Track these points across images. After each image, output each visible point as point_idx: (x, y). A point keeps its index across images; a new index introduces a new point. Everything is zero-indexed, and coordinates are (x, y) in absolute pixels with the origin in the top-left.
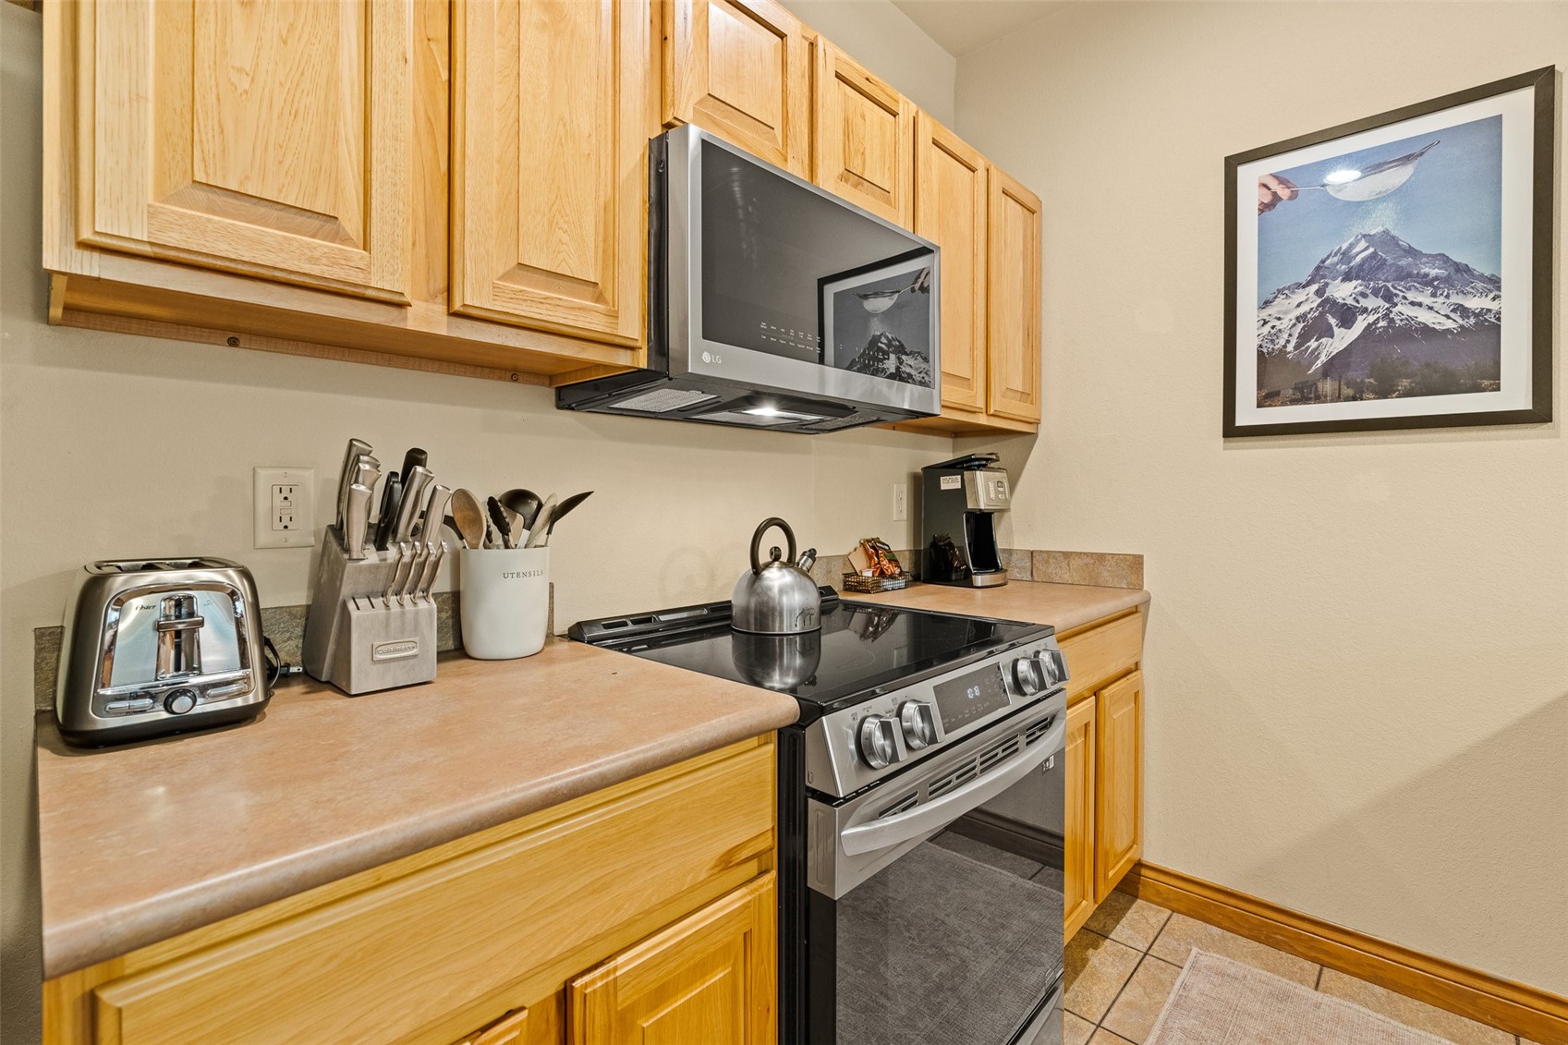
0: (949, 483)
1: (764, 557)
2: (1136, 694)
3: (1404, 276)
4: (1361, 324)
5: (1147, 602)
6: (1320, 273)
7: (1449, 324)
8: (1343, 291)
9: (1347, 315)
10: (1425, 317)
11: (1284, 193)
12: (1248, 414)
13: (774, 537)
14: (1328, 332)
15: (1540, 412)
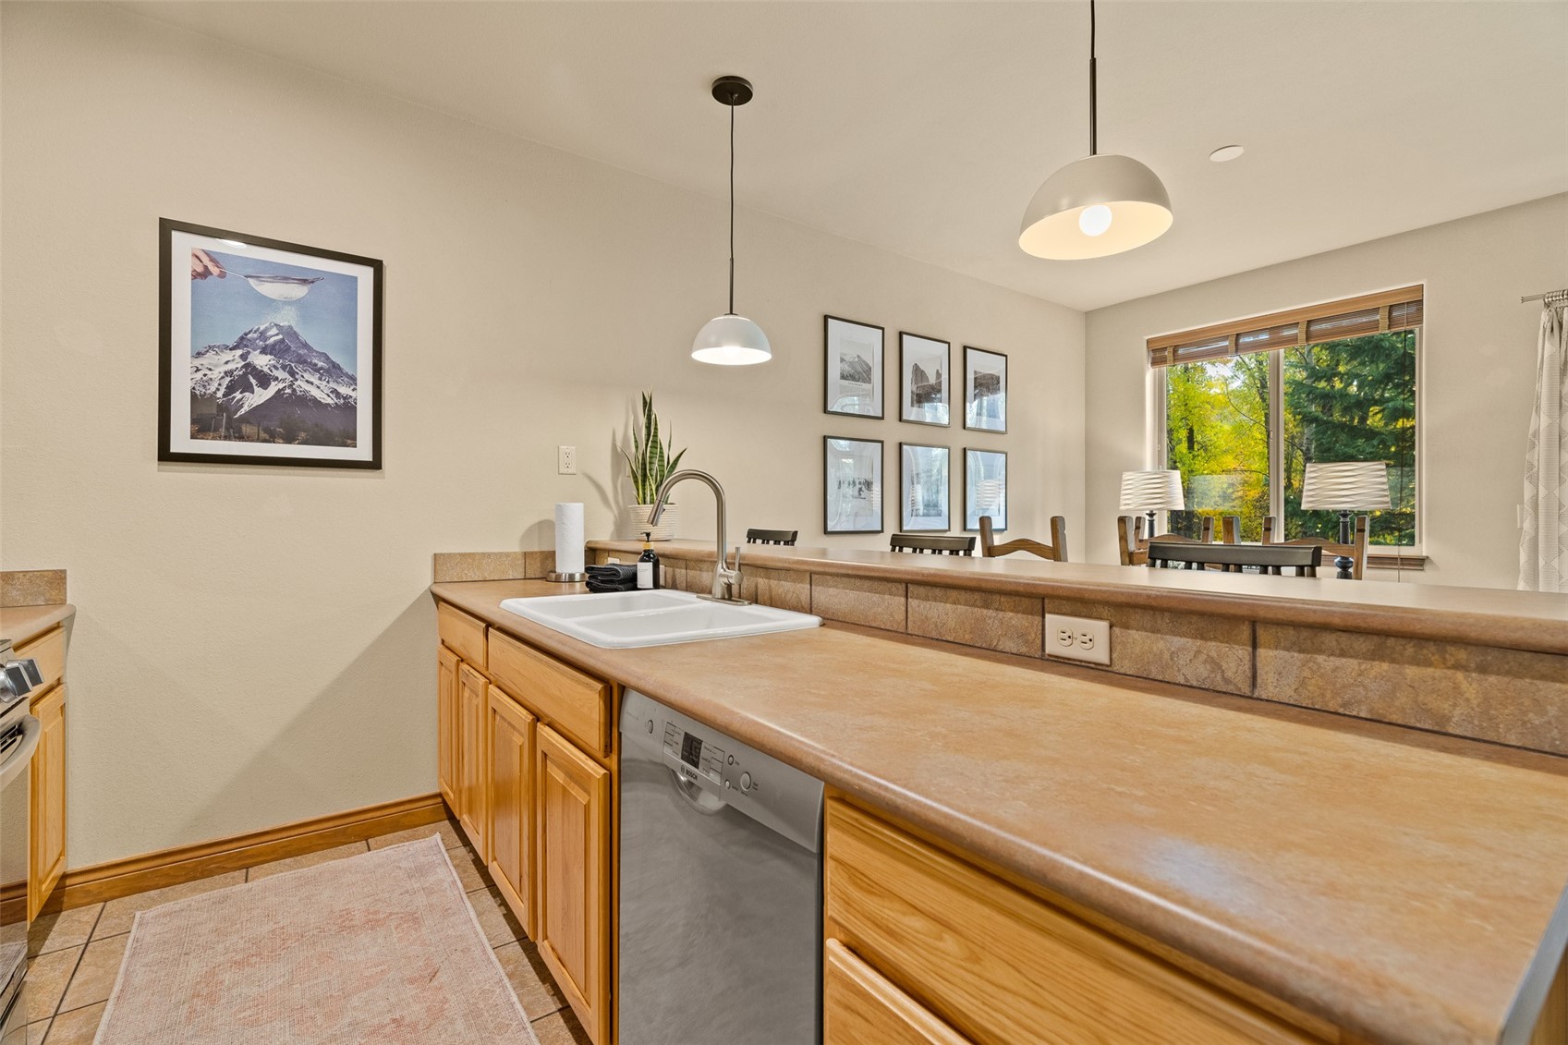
2: (63, 708)
3: (302, 361)
4: (273, 388)
5: (72, 617)
6: (242, 342)
7: (329, 401)
8: (262, 361)
9: (264, 380)
10: (315, 392)
11: (215, 270)
12: (181, 442)
14: (249, 389)
15: (375, 464)
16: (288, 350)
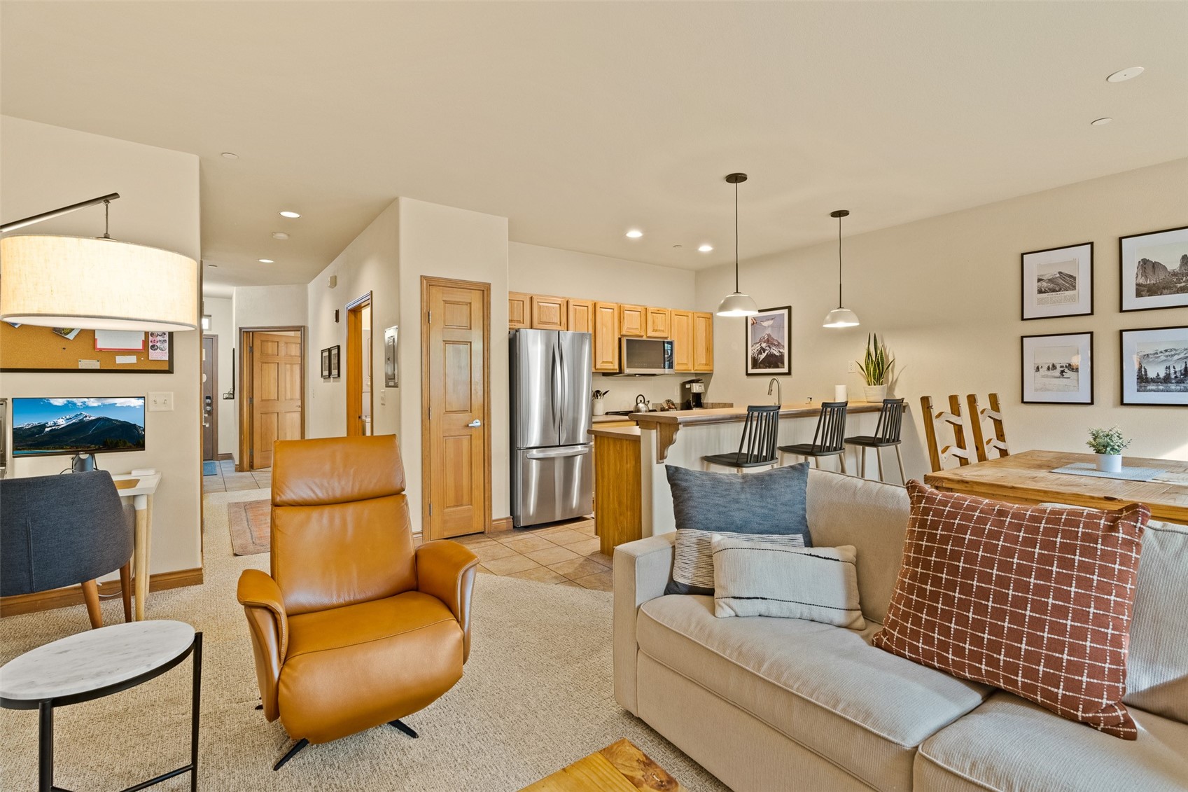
0: (688, 386)
1: (639, 401)
3: (772, 343)
4: (766, 352)
6: (760, 341)
7: (778, 354)
8: (764, 345)
9: (764, 350)
10: (775, 353)
11: (755, 322)
12: (751, 371)
13: (641, 398)
14: (761, 354)
15: (789, 373)
16: (769, 341)
